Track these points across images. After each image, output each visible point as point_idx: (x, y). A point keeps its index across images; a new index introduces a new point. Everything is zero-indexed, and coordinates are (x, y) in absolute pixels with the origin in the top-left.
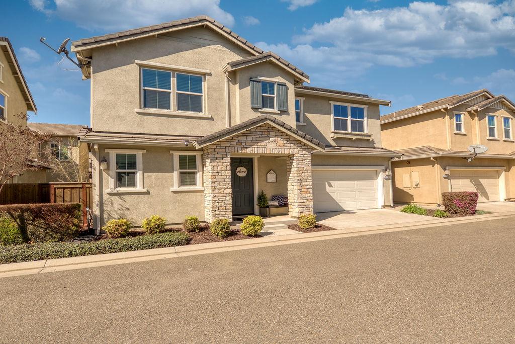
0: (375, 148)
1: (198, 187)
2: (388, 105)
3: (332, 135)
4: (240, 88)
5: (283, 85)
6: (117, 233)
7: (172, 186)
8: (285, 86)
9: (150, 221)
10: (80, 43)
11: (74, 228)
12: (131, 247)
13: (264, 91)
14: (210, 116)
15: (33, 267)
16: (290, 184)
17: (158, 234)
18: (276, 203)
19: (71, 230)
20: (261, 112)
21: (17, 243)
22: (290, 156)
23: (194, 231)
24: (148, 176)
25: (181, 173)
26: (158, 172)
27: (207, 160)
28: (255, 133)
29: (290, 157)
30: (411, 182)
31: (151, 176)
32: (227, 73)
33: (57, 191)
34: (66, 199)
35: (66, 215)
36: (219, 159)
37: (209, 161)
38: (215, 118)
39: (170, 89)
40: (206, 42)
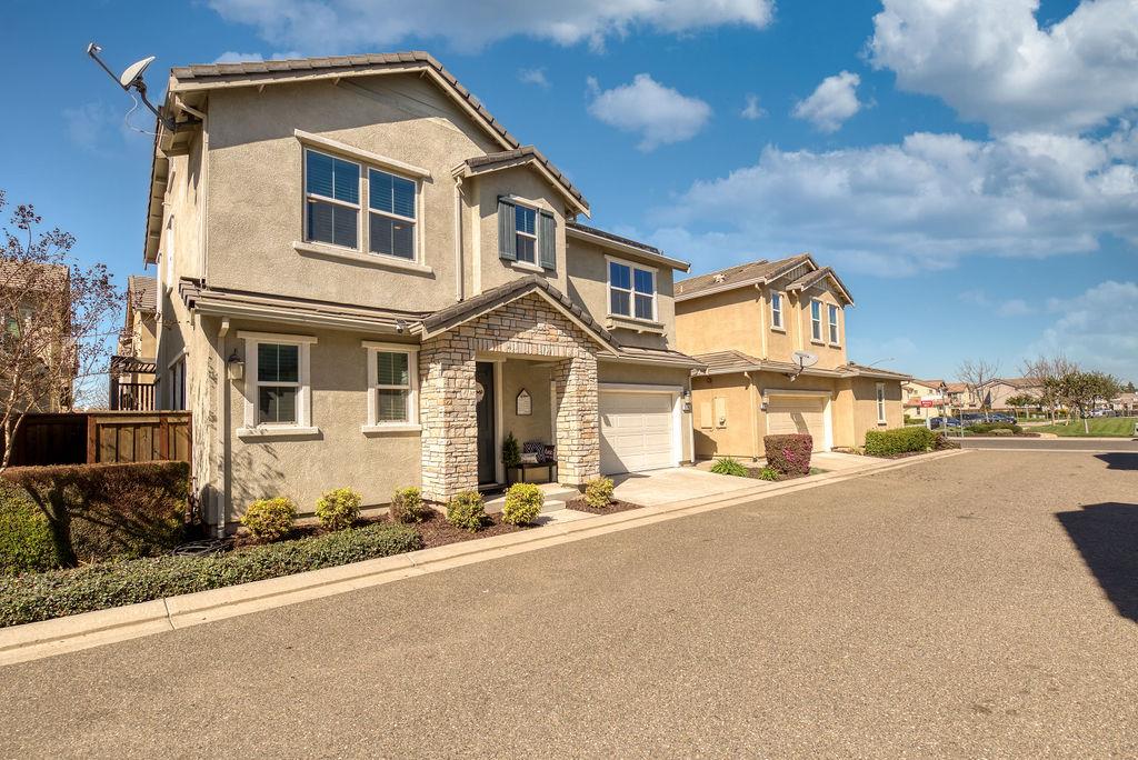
0: (667, 351)
1: (410, 424)
2: (685, 271)
3: (609, 322)
4: (483, 215)
5: (549, 217)
6: (273, 530)
7: (365, 419)
8: (552, 218)
9: (333, 501)
10: (189, 73)
11: (174, 523)
12: (326, 559)
13: (519, 226)
14: (429, 269)
15: (143, 617)
16: (562, 419)
17: (349, 529)
18: (533, 458)
19: (168, 527)
20: (517, 269)
21: (45, 566)
22: (562, 363)
23: (412, 520)
24: (323, 399)
25: (381, 392)
26: (338, 390)
27: (431, 365)
28: (514, 311)
29: (563, 365)
30: (713, 417)
31: (326, 397)
32: (460, 181)
33: (103, 432)
34: (122, 453)
35: (158, 492)
36: (456, 362)
37: (439, 367)
38: (438, 274)
39: (357, 203)
40: (424, 108)
